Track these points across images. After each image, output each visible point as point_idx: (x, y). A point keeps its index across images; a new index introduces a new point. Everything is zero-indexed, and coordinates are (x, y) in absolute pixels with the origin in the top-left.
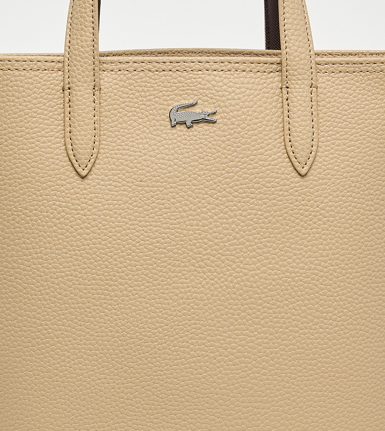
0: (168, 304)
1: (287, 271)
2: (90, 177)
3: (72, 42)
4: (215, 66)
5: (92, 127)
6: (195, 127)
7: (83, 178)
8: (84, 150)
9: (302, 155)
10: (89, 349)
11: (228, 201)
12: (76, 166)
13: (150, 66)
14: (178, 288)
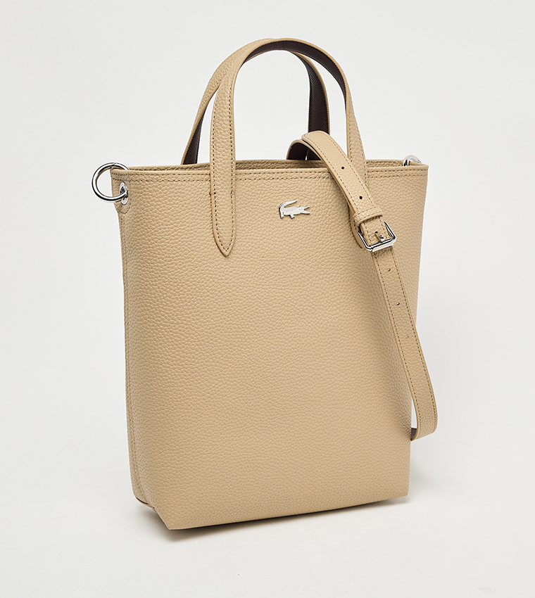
2: (230, 256)
3: (216, 159)
4: (307, 175)
5: (231, 220)
6: (296, 218)
7: (225, 256)
8: (225, 238)
10: (231, 377)
12: (222, 248)
13: (264, 176)
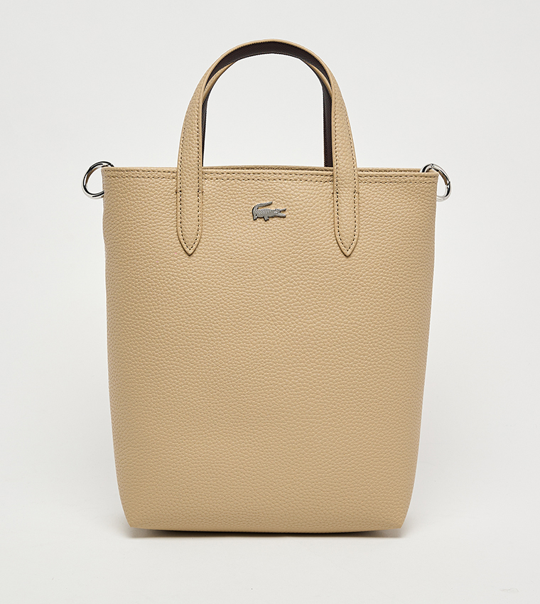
0: (249, 347)
1: (335, 324)
2: (194, 255)
3: (183, 158)
5: (197, 219)
7: (189, 255)
8: (190, 236)
9: (347, 241)
11: (294, 274)
12: (185, 247)
13: (239, 176)
14: (256, 335)
